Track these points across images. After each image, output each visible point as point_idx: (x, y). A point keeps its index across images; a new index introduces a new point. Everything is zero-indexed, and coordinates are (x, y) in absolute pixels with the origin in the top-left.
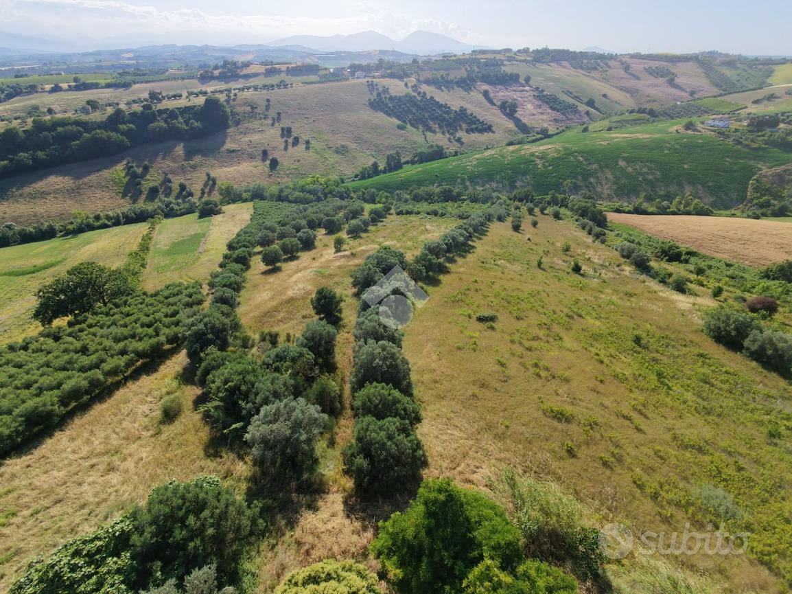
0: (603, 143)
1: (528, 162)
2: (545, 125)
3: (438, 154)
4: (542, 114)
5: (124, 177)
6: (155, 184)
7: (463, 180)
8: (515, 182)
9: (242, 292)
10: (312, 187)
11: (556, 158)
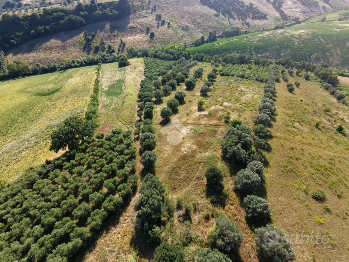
0: (338, 30)
1: (290, 40)
2: (298, 15)
3: (236, 33)
4: (296, 7)
5: (84, 41)
6: (97, 45)
7: (251, 50)
8: (280, 53)
10: (171, 50)
11: (307, 39)
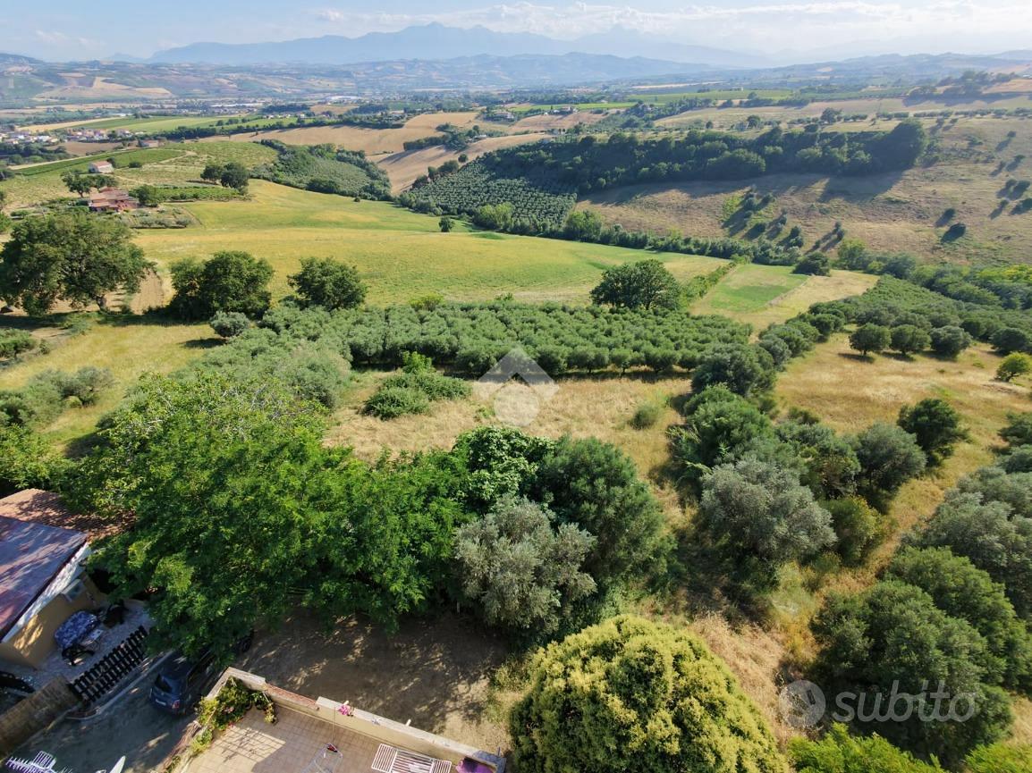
5: (737, 206)
6: (766, 221)
9: (797, 360)
10: (1007, 283)
